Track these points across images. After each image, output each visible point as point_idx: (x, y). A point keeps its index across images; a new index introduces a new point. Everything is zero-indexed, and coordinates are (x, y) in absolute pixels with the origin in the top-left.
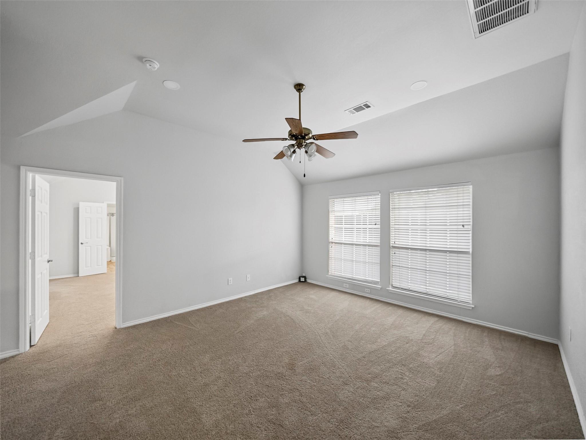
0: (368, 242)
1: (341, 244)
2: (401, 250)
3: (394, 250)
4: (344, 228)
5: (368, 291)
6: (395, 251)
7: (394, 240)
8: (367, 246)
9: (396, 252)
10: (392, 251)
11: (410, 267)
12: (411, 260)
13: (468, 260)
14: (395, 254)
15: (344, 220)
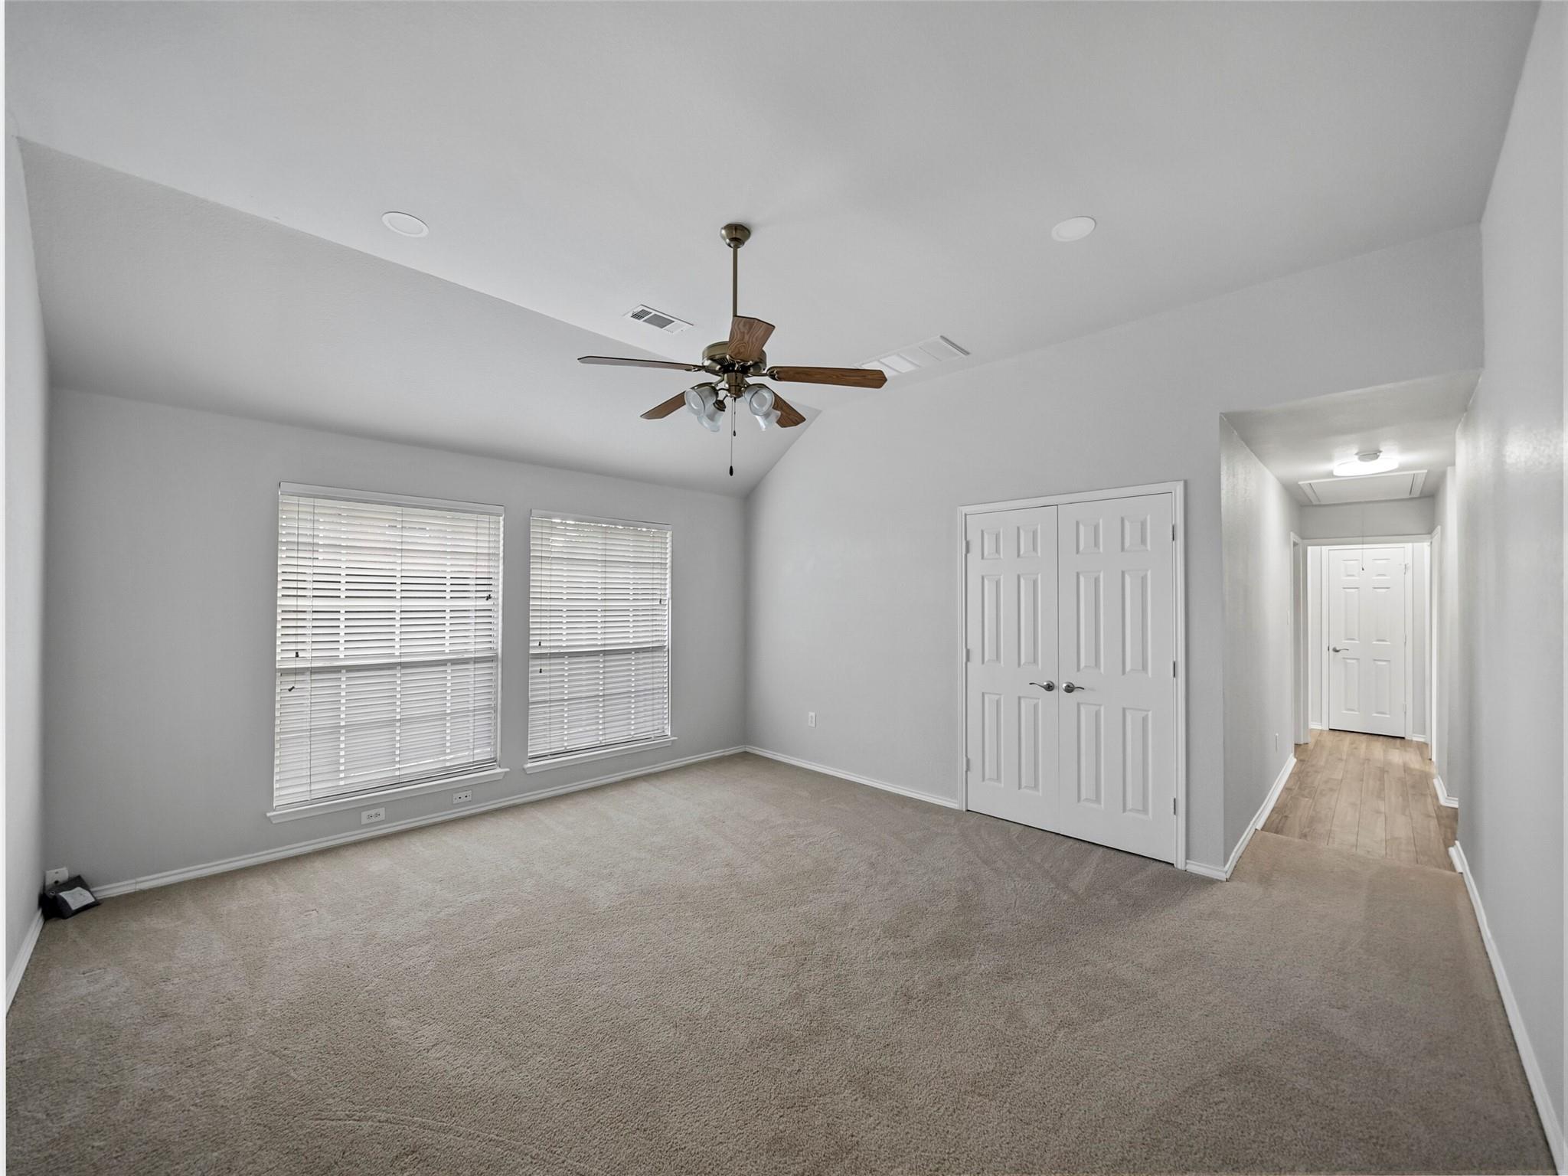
0: (447, 651)
1: (337, 670)
2: (553, 661)
3: (538, 662)
4: (343, 611)
5: (464, 799)
6: (541, 665)
7: (538, 638)
8: (449, 664)
9: (543, 668)
10: (535, 666)
11: (566, 698)
12: (569, 681)
13: (663, 660)
14: (541, 672)
15: (343, 574)
